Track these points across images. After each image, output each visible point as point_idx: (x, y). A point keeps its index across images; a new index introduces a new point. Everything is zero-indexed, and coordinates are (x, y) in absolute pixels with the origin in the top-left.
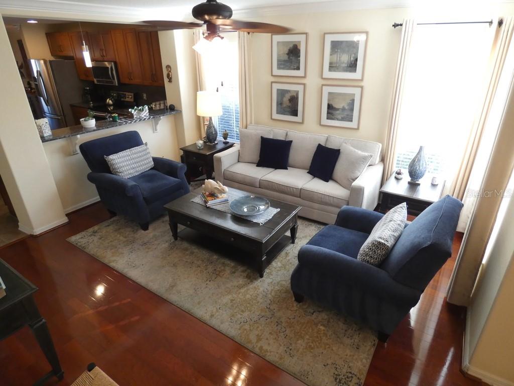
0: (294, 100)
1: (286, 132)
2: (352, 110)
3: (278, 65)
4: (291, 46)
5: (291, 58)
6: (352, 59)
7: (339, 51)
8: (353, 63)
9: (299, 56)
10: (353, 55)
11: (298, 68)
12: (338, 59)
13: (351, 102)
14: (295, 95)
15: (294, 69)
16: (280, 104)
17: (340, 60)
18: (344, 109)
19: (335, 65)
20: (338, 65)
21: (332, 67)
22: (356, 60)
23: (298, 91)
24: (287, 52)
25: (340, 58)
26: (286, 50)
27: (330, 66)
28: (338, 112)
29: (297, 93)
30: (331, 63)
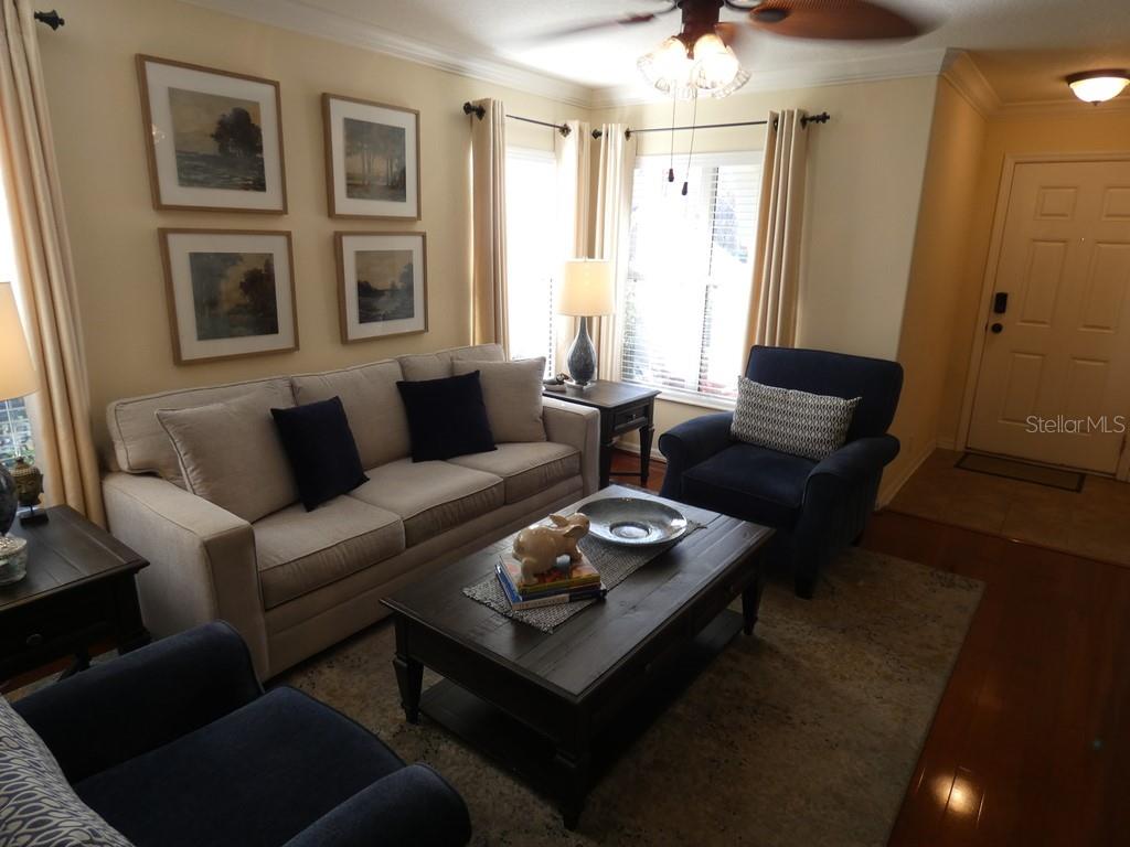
0: (259, 284)
1: (287, 383)
2: (410, 289)
3: (180, 169)
4: (228, 112)
5: (231, 150)
6: (395, 169)
7: (365, 146)
8: (397, 178)
9: (260, 149)
10: (396, 161)
11: (260, 186)
12: (366, 167)
13: (406, 270)
14: (261, 267)
15: (246, 188)
16: (207, 304)
17: (369, 170)
18: (393, 291)
19: (361, 182)
20: (366, 183)
21: (356, 188)
22: (403, 172)
23: (271, 255)
24: (213, 131)
25: (369, 164)
26: (209, 123)
27: (348, 185)
28: (383, 299)
29: (268, 261)
30: (349, 177)
